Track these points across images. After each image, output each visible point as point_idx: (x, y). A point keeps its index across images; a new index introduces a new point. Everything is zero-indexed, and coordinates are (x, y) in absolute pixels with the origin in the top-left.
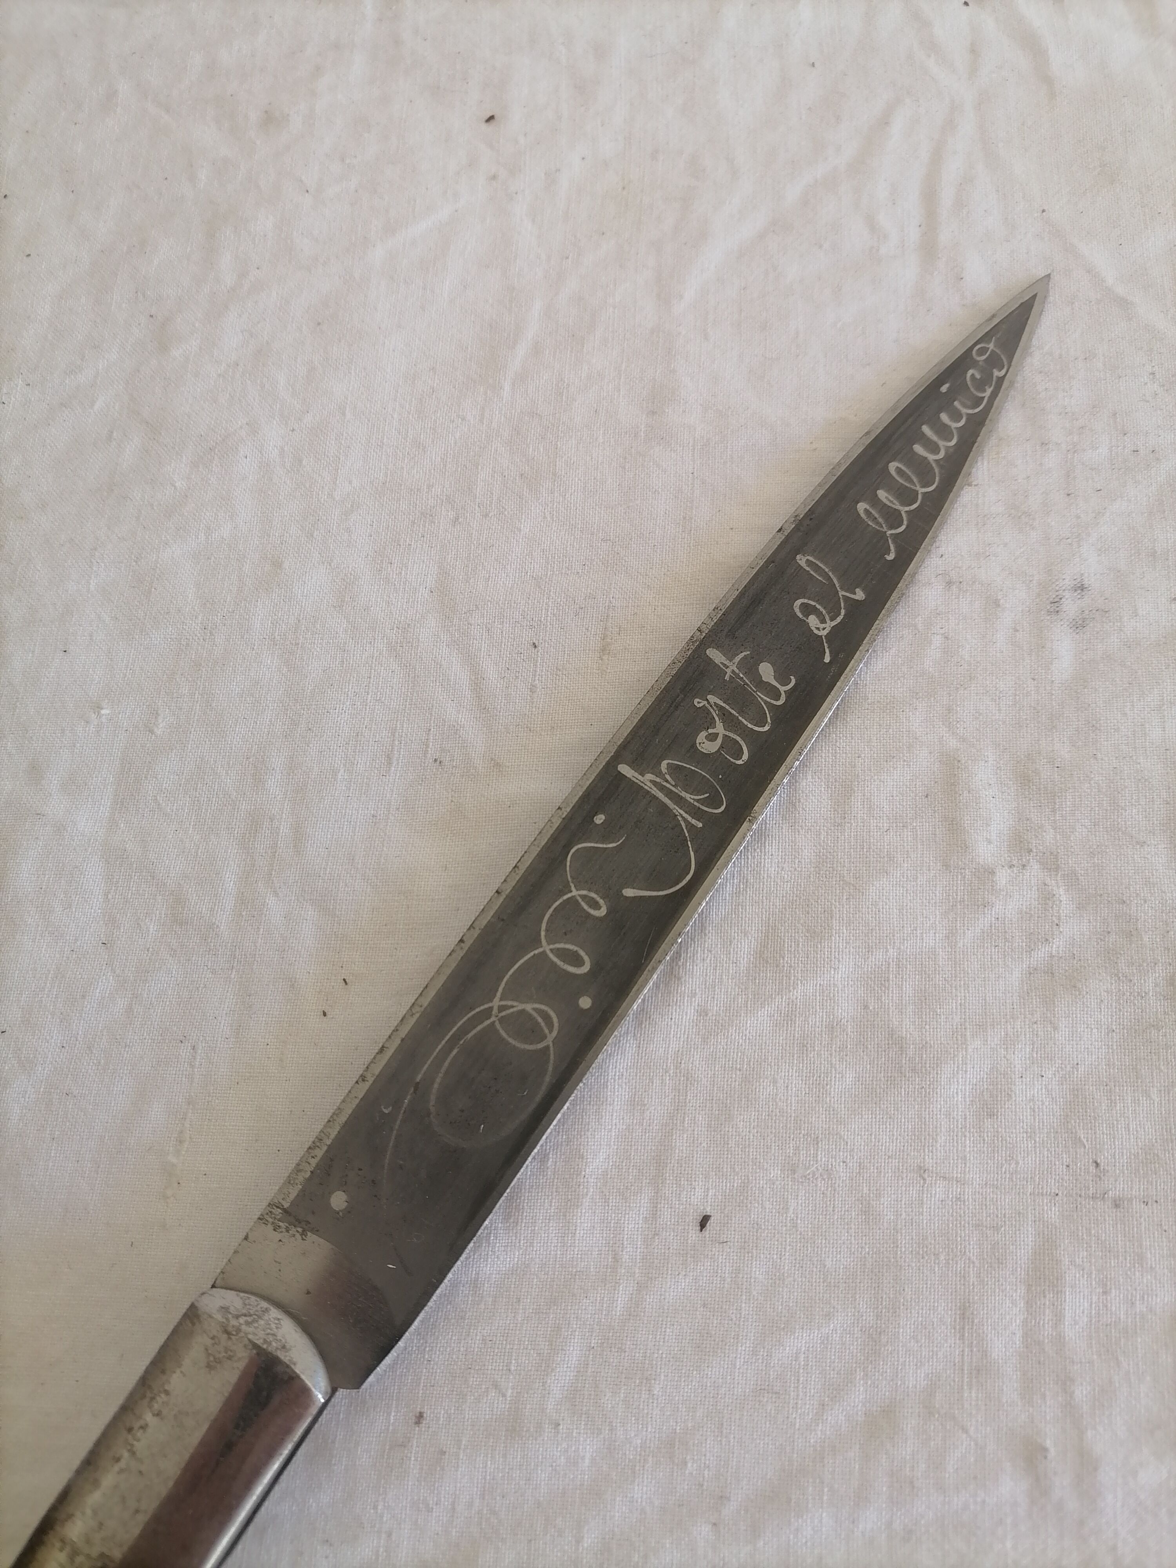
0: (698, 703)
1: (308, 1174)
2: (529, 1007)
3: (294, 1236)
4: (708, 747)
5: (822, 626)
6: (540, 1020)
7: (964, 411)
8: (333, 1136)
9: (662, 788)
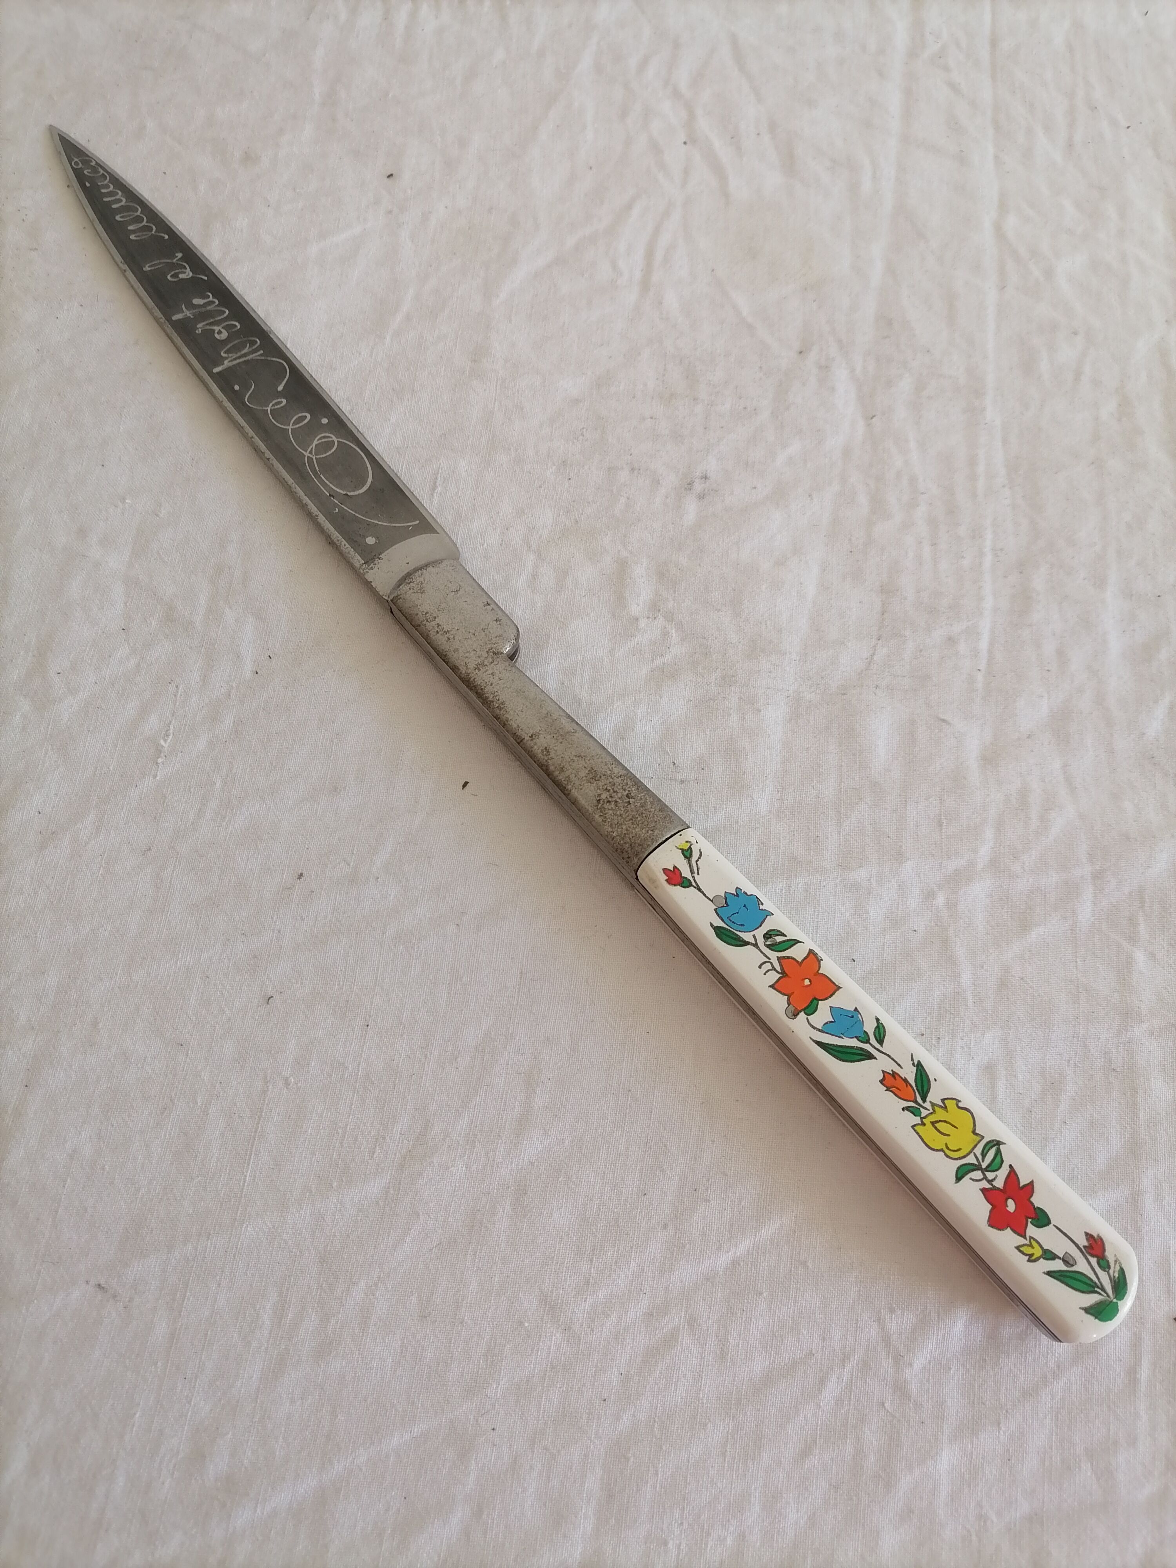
0: (199, 331)
1: (352, 549)
2: (315, 442)
3: (379, 563)
4: (225, 335)
5: (187, 274)
6: (324, 440)
7: (106, 182)
8: (338, 535)
9: (235, 359)
